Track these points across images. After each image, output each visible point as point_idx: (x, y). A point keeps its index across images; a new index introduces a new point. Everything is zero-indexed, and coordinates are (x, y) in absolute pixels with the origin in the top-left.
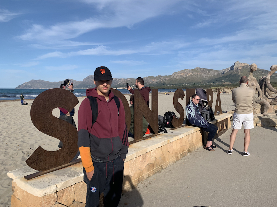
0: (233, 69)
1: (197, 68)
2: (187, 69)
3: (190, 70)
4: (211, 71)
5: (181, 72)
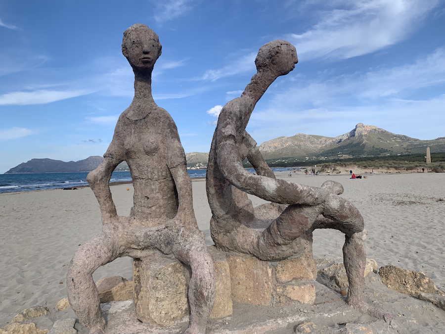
0: (354, 136)
1: (299, 135)
2: (284, 137)
3: (288, 138)
4: (320, 138)
5: (274, 141)
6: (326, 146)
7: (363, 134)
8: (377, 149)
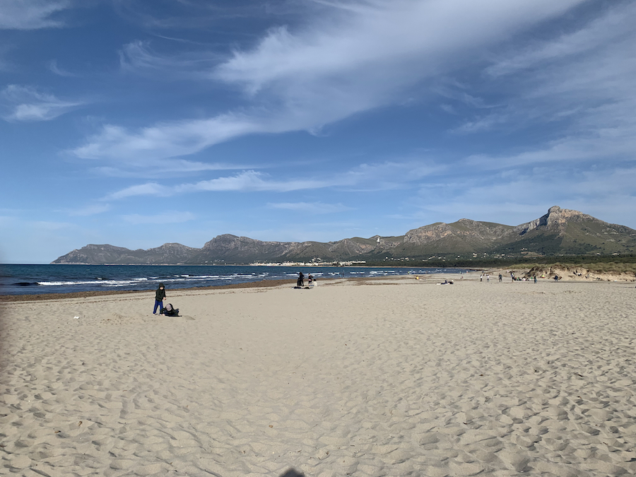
0: (546, 224)
1: (464, 221)
2: (441, 223)
3: (447, 225)
4: (495, 227)
5: (426, 228)
6: (503, 238)
7: (560, 222)
8: (580, 245)
